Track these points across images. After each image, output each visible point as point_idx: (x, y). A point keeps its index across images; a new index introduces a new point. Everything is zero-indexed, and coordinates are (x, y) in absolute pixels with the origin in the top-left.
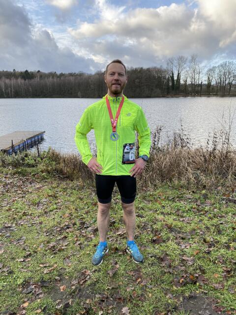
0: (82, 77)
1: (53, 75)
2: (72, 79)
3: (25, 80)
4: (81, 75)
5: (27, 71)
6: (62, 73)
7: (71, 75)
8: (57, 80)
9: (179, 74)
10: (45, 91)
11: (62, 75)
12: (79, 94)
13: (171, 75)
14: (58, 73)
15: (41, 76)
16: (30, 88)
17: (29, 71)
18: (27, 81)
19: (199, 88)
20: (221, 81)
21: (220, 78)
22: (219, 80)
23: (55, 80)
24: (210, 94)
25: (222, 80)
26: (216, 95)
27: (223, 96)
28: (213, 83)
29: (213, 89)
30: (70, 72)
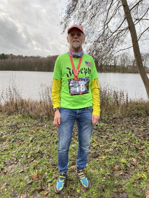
0: (38, 59)
1: (20, 57)
2: (32, 59)
3: (2, 59)
4: (38, 57)
5: (3, 54)
6: (26, 56)
7: (32, 57)
8: (22, 60)
10: (14, 67)
11: (26, 57)
12: (36, 69)
14: (24, 56)
15: (12, 58)
16: (5, 65)
17: (5, 54)
18: (3, 60)
19: (109, 68)
20: (122, 63)
22: (121, 63)
23: (21, 60)
24: (115, 72)
26: (119, 72)
27: (123, 72)
28: (118, 65)
29: (117, 68)
30: (31, 56)
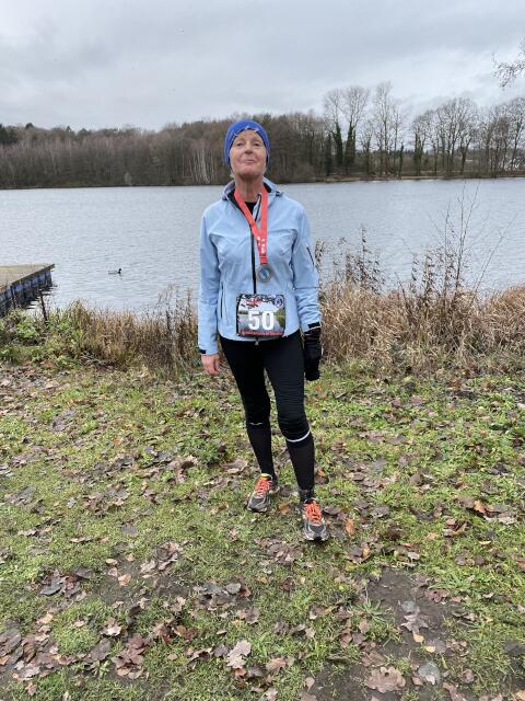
0: (131, 138)
1: (62, 134)
4: (129, 133)
6: (84, 130)
7: (106, 133)
8: (72, 144)
9: (351, 129)
10: (46, 172)
11: (84, 133)
12: (127, 177)
13: (335, 131)
15: (35, 138)
16: (11, 167)
17: (5, 125)
19: (398, 160)
20: (443, 143)
21: (442, 138)
22: (440, 142)
23: (69, 146)
24: (420, 175)
25: (446, 141)
26: (434, 175)
27: (449, 176)
28: (427, 148)
29: (426, 161)
